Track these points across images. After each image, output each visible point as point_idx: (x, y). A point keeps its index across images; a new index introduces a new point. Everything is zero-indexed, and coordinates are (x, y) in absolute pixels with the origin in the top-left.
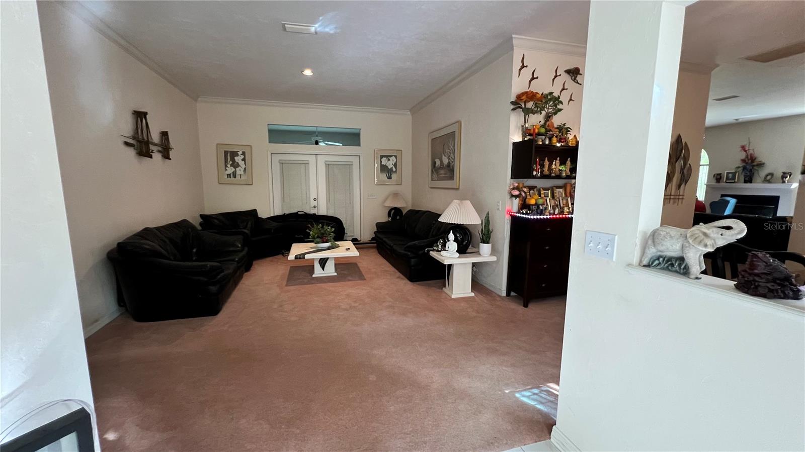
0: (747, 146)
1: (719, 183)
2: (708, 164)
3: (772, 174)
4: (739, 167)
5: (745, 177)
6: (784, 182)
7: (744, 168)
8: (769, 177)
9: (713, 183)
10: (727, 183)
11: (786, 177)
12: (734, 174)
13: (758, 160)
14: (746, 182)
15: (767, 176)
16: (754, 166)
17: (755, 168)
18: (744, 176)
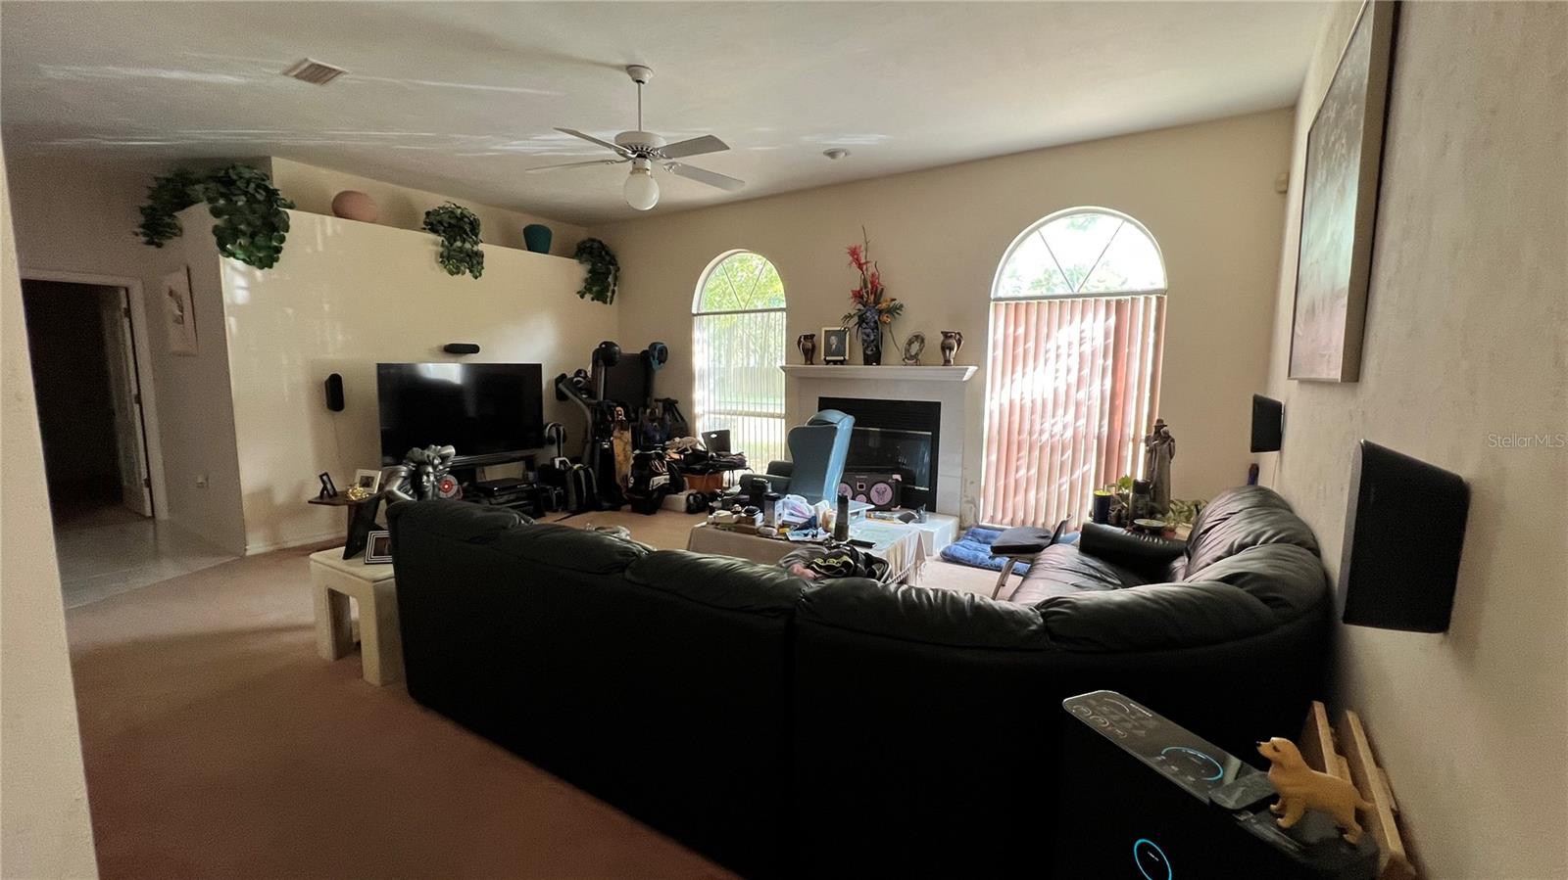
0: (863, 248)
1: (812, 364)
2: (783, 305)
3: (919, 338)
4: (849, 317)
5: (866, 344)
6: (947, 362)
7: (862, 320)
8: (915, 347)
9: (800, 361)
10: (828, 362)
11: (951, 349)
12: (841, 335)
13: (888, 295)
14: (868, 361)
15: (910, 343)
16: (880, 312)
17: (884, 318)
18: (864, 341)
